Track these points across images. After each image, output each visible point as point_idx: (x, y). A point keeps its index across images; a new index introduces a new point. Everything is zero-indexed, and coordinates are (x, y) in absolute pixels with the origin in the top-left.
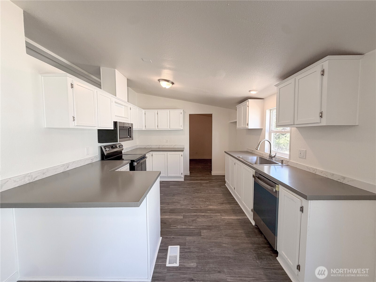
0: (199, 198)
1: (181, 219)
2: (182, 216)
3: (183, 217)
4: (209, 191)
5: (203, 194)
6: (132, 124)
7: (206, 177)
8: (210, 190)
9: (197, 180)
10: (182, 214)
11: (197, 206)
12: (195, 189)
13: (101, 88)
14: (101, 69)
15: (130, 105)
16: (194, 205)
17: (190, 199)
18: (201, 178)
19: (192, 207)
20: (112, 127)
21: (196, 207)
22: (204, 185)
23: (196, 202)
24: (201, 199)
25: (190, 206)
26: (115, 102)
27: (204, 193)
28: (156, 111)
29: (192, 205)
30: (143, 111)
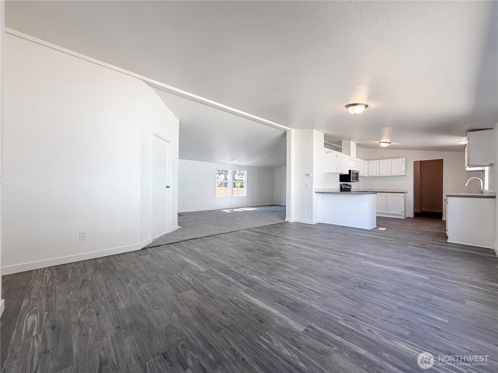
6: (359, 172)
13: (341, 152)
14: (342, 142)
15: (358, 159)
20: (348, 173)
26: (350, 159)
28: (378, 161)
30: (367, 162)
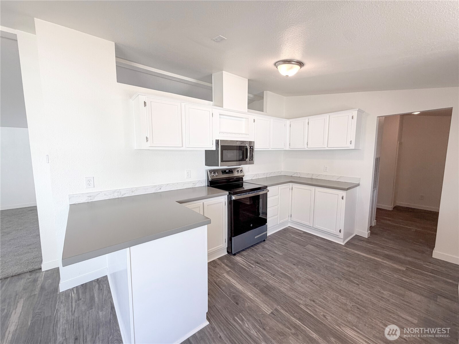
0: (342, 295)
1: (264, 315)
2: (272, 309)
3: (272, 313)
4: (385, 292)
5: (358, 292)
7: (406, 256)
8: (390, 290)
9: (376, 253)
10: (275, 306)
11: (319, 309)
12: (351, 270)
14: (213, 77)
15: (253, 116)
16: (314, 304)
17: (320, 286)
18: (391, 253)
19: (306, 305)
21: (315, 310)
22: (385, 271)
23: (325, 299)
24: (343, 299)
25: (305, 301)
26: (221, 115)
27: (366, 289)
28: (306, 120)
29: (310, 300)
30: (288, 122)
